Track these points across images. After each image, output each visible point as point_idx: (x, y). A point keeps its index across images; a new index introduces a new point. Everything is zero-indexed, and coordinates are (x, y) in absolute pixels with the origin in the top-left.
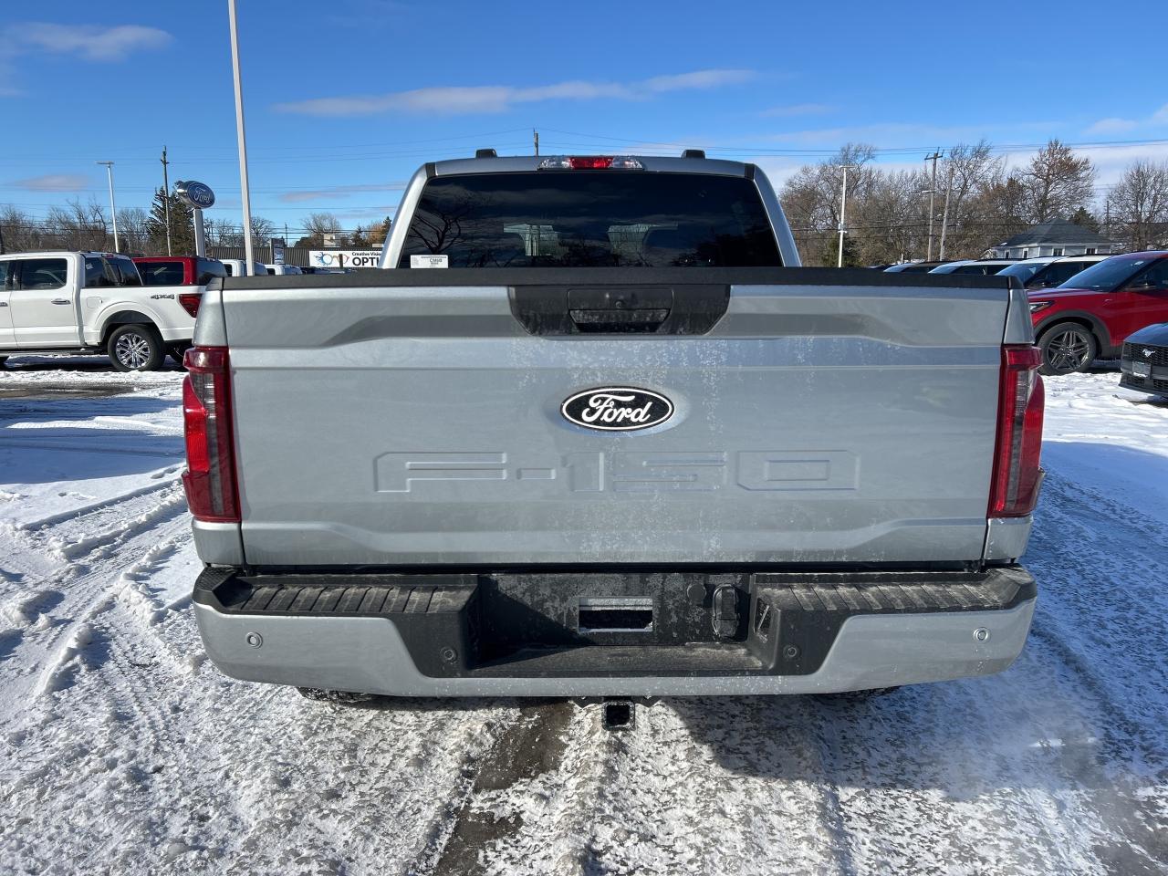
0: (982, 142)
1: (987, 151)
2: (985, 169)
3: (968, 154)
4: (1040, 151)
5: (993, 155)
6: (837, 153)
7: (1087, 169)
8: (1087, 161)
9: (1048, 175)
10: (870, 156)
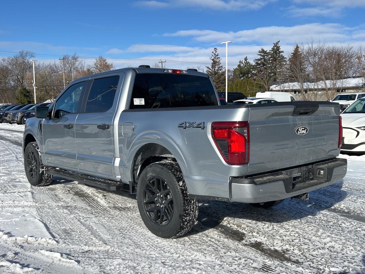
0: (75, 54)
1: (77, 58)
2: (77, 65)
3: (70, 58)
4: (96, 60)
5: (79, 60)
6: (18, 54)
7: (112, 67)
8: (112, 65)
9: (100, 68)
10: (32, 56)
